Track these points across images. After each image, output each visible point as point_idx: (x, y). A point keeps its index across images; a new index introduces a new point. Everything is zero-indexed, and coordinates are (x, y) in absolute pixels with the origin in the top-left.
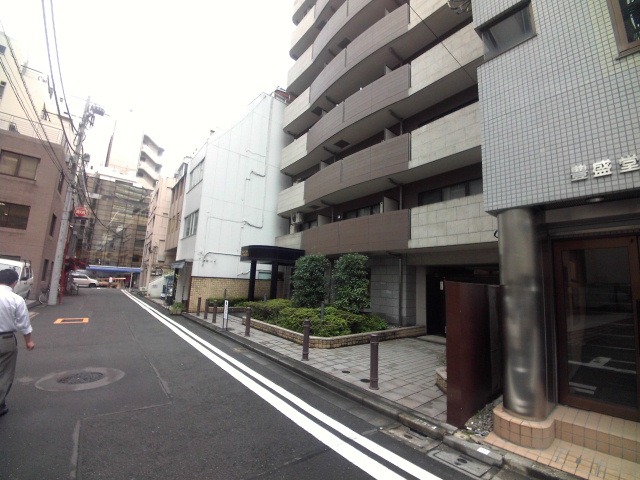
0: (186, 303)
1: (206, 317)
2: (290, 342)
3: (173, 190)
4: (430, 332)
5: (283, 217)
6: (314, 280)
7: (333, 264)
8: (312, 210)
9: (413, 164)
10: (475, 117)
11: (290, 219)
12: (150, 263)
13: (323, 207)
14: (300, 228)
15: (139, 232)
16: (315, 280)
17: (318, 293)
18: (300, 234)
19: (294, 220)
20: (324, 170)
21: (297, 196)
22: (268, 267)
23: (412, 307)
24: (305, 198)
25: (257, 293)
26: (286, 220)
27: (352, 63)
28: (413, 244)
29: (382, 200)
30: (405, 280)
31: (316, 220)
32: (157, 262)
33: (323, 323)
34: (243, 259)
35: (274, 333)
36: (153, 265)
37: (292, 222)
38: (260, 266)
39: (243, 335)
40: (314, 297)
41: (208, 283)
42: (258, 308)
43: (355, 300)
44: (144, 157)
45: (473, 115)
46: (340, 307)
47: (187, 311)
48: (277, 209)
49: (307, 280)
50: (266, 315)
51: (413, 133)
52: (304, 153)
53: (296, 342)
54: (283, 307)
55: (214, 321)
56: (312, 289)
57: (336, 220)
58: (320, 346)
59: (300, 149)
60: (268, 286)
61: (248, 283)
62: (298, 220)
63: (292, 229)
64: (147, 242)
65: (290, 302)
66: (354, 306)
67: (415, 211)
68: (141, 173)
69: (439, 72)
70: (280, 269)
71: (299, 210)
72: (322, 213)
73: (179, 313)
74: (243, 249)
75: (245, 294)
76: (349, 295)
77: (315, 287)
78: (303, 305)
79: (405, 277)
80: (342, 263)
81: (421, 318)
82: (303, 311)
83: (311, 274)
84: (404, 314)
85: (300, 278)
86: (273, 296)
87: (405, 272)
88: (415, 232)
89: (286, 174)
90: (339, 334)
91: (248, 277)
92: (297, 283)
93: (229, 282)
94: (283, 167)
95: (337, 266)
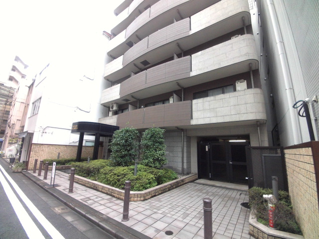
0: (26, 163)
1: (39, 175)
2: (109, 197)
3: (29, 87)
4: (200, 177)
5: (104, 106)
6: (127, 146)
7: (141, 135)
8: (125, 102)
9: (193, 74)
10: (232, 47)
11: (109, 108)
12: (9, 135)
13: (132, 100)
14: (115, 113)
15: (5, 115)
16: (129, 145)
17: (130, 155)
18: (116, 116)
19: (112, 108)
20: (134, 77)
21: (115, 93)
22: (93, 138)
23: (189, 162)
24: (120, 94)
25: (83, 156)
26: (107, 108)
27: (153, 16)
28: (194, 122)
29: (172, 95)
30: (185, 145)
31: (127, 108)
32: (14, 135)
33: (137, 179)
34: (73, 131)
35: (95, 188)
36: (10, 136)
37: (111, 109)
38: (86, 137)
39: (66, 192)
40: (127, 158)
41: (46, 149)
42: (82, 168)
43: (158, 160)
44: (14, 69)
45: (231, 46)
46: (147, 165)
47: (27, 169)
48: (100, 101)
49: (123, 145)
50: (88, 173)
51: (193, 56)
52: (121, 67)
53: (114, 196)
54: (103, 167)
55: (45, 178)
56: (126, 152)
57: (140, 108)
58: (136, 199)
59: (118, 65)
60: (92, 151)
61: (77, 148)
62: (115, 108)
63: (111, 114)
64: (9, 121)
65: (108, 161)
66: (157, 164)
67: (194, 101)
68: (11, 79)
69: (209, 22)
70: (101, 139)
71: (116, 102)
72: (131, 104)
73: (20, 170)
74: (74, 124)
75: (74, 156)
76: (153, 155)
77: (129, 151)
78: (119, 164)
79: (185, 143)
80: (148, 134)
81: (194, 169)
82: (120, 170)
83: (126, 141)
84: (185, 166)
85: (117, 144)
86: (95, 157)
87: (185, 140)
88: (195, 115)
89: (108, 80)
90: (150, 187)
91: (77, 144)
92: (114, 148)
93: (62, 148)
94: (106, 75)
95: (144, 136)
